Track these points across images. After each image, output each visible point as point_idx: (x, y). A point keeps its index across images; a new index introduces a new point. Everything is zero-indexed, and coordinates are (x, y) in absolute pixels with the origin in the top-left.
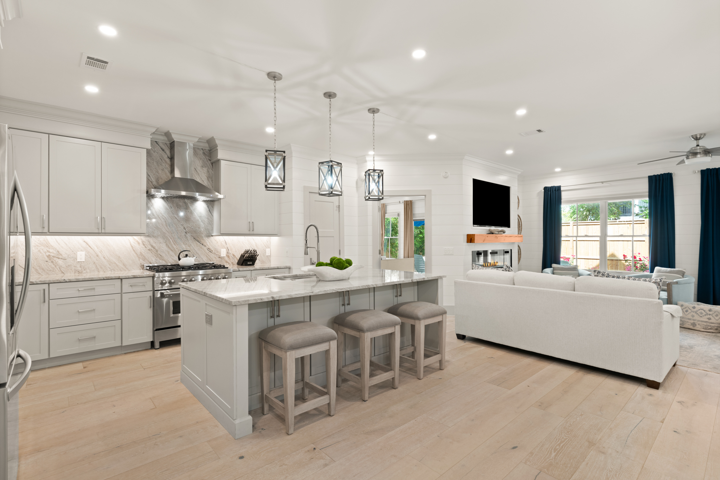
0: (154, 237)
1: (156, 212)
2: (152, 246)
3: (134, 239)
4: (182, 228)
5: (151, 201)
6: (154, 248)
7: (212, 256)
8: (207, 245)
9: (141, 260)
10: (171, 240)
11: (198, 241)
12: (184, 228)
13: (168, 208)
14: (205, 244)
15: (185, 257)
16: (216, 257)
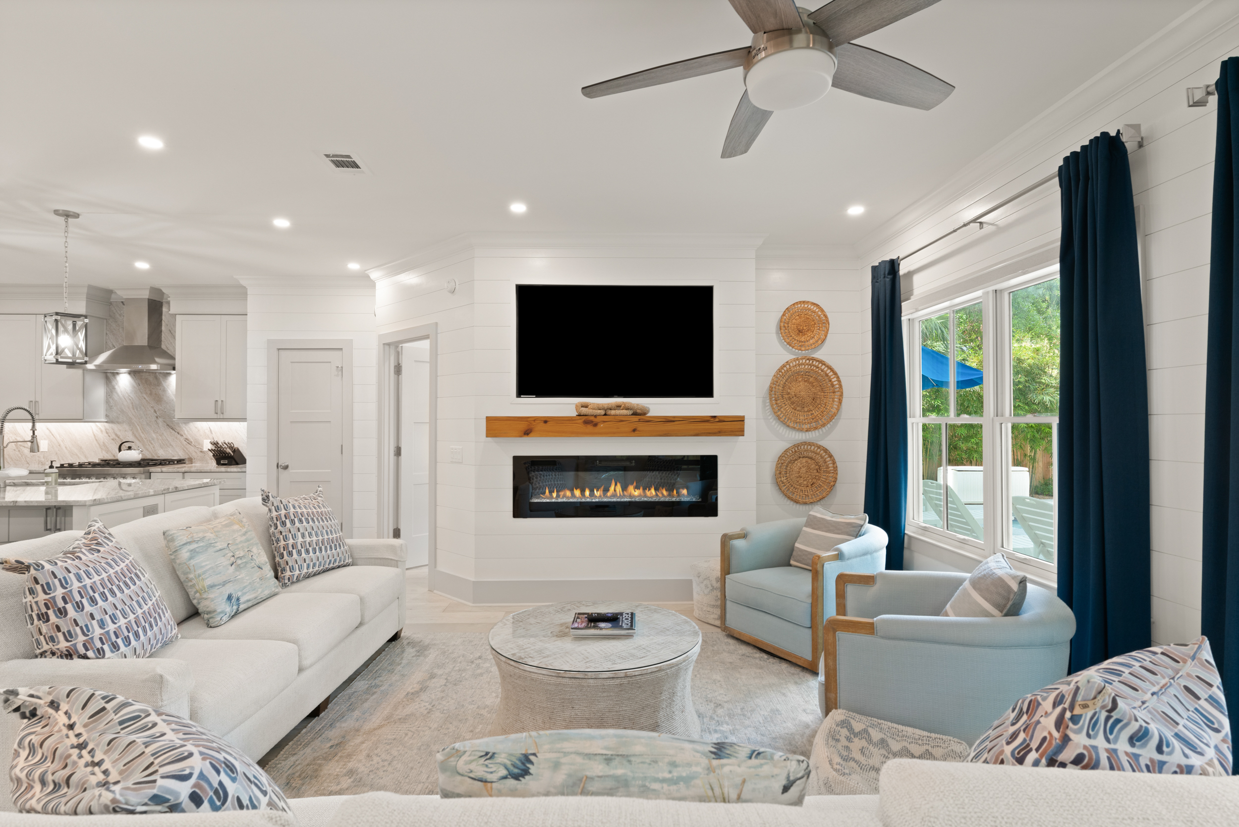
0: (118, 423)
1: (121, 392)
2: (116, 435)
3: (97, 426)
4: (153, 411)
5: (115, 378)
6: (119, 437)
7: (191, 449)
8: (185, 434)
9: (104, 452)
10: (138, 427)
11: (172, 429)
12: (155, 411)
13: (136, 386)
14: (181, 433)
15: (127, 450)
16: (196, 451)
